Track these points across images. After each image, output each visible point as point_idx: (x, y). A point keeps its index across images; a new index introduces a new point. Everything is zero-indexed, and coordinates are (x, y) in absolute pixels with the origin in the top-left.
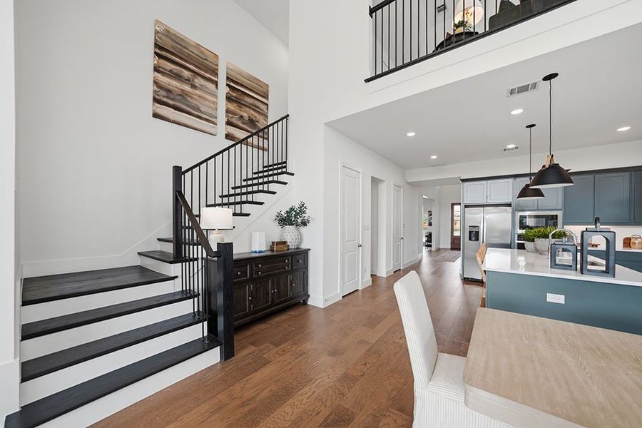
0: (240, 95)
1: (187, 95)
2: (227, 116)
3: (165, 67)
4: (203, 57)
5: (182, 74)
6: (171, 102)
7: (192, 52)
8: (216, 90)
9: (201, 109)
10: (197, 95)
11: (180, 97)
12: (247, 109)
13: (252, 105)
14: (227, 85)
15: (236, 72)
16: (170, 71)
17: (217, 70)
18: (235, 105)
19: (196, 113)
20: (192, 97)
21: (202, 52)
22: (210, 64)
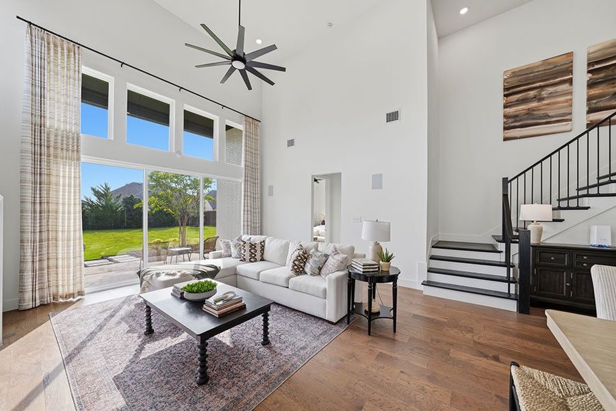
0: (613, 70)
1: (534, 110)
2: (588, 105)
3: (512, 100)
4: (552, 66)
5: (528, 96)
6: (517, 124)
7: (538, 71)
8: (569, 88)
9: (550, 114)
10: (545, 105)
11: (526, 116)
14: (589, 72)
15: (604, 49)
16: (517, 100)
17: (572, 66)
18: (602, 87)
19: (544, 121)
20: (539, 110)
21: (549, 64)
22: (561, 67)
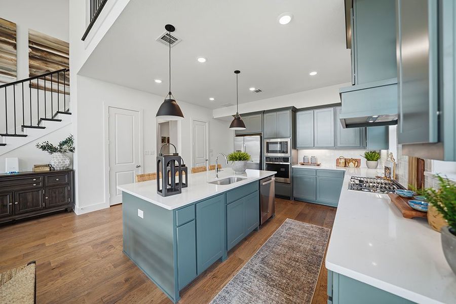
0: (45, 55)
2: (30, 70)
8: (15, 51)
12: (55, 65)
13: (62, 62)
14: (30, 47)
15: (40, 37)
17: (15, 35)
18: (40, 62)
